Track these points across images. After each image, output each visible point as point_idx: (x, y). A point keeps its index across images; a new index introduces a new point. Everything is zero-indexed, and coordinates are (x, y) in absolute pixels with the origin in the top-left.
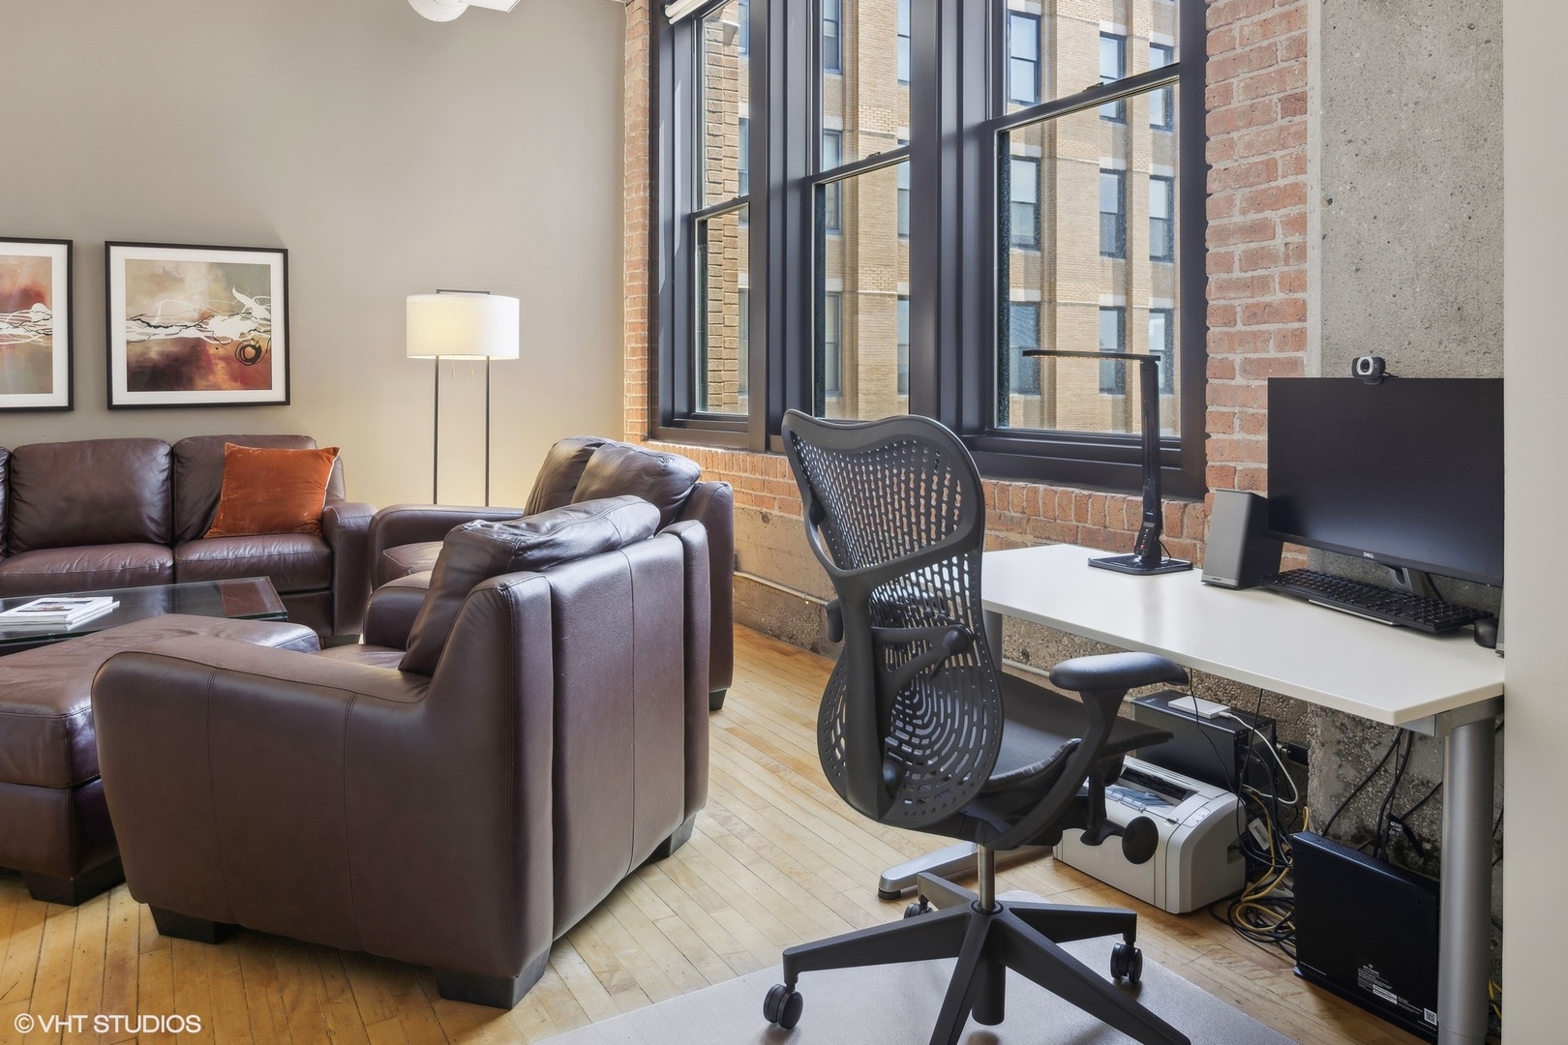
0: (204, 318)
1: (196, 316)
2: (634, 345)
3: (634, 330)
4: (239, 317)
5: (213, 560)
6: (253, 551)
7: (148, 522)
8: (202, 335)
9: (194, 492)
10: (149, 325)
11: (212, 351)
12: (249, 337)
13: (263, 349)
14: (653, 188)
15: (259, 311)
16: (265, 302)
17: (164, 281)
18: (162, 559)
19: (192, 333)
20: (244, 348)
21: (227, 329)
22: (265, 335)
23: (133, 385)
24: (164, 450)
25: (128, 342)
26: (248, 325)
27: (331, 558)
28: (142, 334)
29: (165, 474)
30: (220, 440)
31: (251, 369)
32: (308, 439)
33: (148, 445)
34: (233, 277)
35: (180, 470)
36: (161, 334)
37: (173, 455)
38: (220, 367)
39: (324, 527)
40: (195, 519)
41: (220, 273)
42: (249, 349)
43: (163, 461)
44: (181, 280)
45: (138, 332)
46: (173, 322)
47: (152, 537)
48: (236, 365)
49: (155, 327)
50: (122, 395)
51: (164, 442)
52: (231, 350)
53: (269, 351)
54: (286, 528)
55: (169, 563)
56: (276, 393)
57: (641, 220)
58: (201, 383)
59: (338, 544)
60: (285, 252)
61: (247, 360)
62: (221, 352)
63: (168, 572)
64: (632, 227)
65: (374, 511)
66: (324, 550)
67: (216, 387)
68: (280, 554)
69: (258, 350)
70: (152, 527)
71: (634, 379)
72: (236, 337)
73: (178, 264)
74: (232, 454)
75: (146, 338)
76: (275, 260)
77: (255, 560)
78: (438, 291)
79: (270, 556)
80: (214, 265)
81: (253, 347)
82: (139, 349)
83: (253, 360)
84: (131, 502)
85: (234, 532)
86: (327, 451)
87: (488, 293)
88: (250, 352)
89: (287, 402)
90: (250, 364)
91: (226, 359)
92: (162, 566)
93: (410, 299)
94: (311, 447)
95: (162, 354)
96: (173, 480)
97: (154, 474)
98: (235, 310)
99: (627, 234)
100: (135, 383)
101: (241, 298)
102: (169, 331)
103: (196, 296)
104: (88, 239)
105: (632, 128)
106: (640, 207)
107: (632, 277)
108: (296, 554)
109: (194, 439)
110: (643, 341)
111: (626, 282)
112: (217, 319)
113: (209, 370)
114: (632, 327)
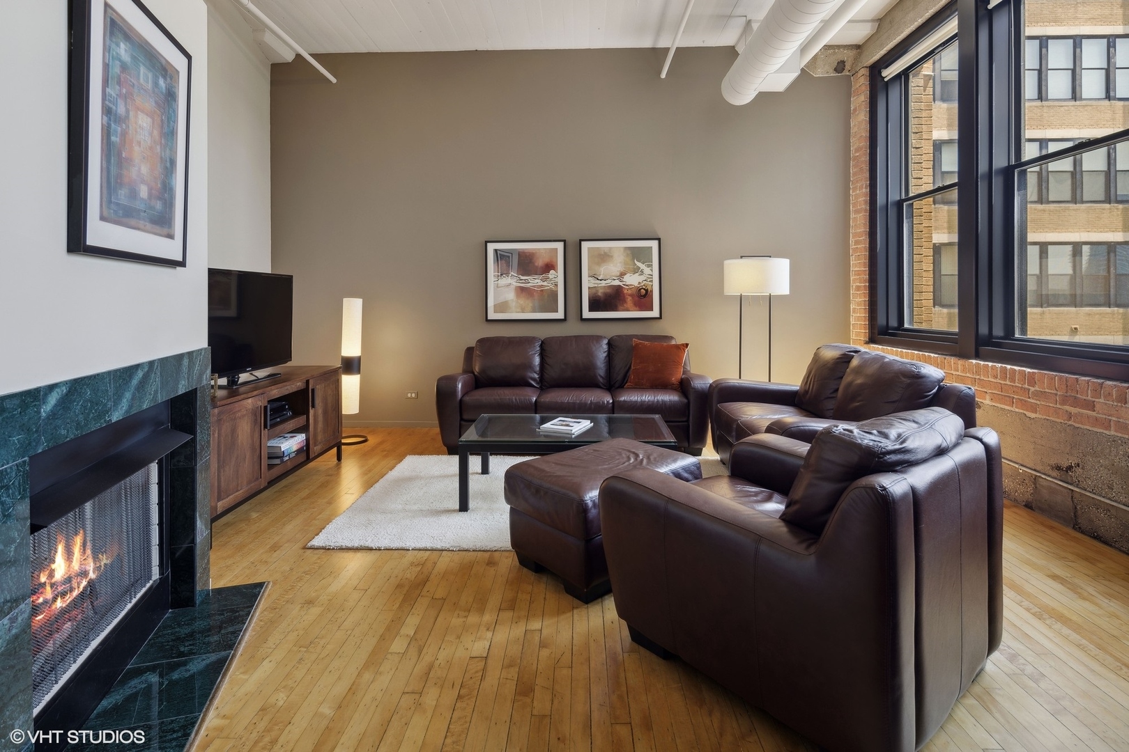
0: (622, 274)
1: (618, 274)
2: (858, 284)
3: (859, 275)
4: (638, 274)
5: (631, 401)
6: (649, 398)
7: (599, 377)
8: (621, 284)
9: (619, 363)
10: (598, 279)
11: (625, 291)
12: (642, 284)
13: (649, 290)
14: (872, 186)
15: (647, 271)
16: (650, 266)
17: (604, 257)
18: (608, 399)
19: (617, 283)
20: (640, 290)
21: (632, 280)
22: (650, 283)
23: (591, 309)
24: (605, 341)
25: (589, 288)
26: (641, 278)
27: (688, 404)
28: (595, 284)
29: (606, 353)
30: (631, 337)
31: (643, 300)
32: (671, 338)
33: (598, 338)
34: (635, 254)
35: (613, 352)
36: (603, 283)
37: (609, 344)
38: (629, 299)
39: (684, 386)
40: (620, 377)
41: (629, 252)
42: (642, 290)
43: (605, 347)
44: (612, 256)
45: (593, 283)
46: (608, 277)
47: (601, 384)
48: (637, 298)
49: (601, 280)
50: (587, 314)
51: (605, 337)
52: (634, 291)
53: (652, 291)
54: (663, 386)
55: (611, 401)
56: (655, 313)
57: (863, 206)
58: (621, 308)
59: (692, 398)
60: (659, 240)
61: (641, 296)
62: (630, 292)
63: (610, 405)
64: (857, 212)
65: (711, 382)
66: (685, 401)
67: (628, 310)
68: (662, 401)
69: (647, 291)
70: (601, 380)
71: (859, 304)
72: (636, 285)
73: (610, 248)
74: (637, 345)
75: (597, 286)
76: (654, 244)
77: (650, 403)
78: (742, 257)
79: (658, 401)
80: (627, 248)
81: (644, 289)
82: (594, 291)
83: (645, 296)
84: (591, 367)
85: (640, 387)
86: (683, 345)
87: (770, 257)
88: (643, 292)
89: (661, 318)
90: (643, 298)
91: (631, 295)
92: (608, 402)
93: (727, 262)
94: (673, 342)
95: (603, 293)
96: (610, 356)
97: (601, 353)
98: (636, 270)
99: (852, 216)
100: (593, 308)
101: (639, 264)
102: (607, 282)
103: (618, 264)
104: (572, 238)
105: (857, 150)
106: (863, 199)
107: (857, 243)
108: (670, 401)
109: (619, 336)
110: (865, 282)
111: (852, 246)
112: (628, 275)
113: (624, 301)
114: (856, 273)
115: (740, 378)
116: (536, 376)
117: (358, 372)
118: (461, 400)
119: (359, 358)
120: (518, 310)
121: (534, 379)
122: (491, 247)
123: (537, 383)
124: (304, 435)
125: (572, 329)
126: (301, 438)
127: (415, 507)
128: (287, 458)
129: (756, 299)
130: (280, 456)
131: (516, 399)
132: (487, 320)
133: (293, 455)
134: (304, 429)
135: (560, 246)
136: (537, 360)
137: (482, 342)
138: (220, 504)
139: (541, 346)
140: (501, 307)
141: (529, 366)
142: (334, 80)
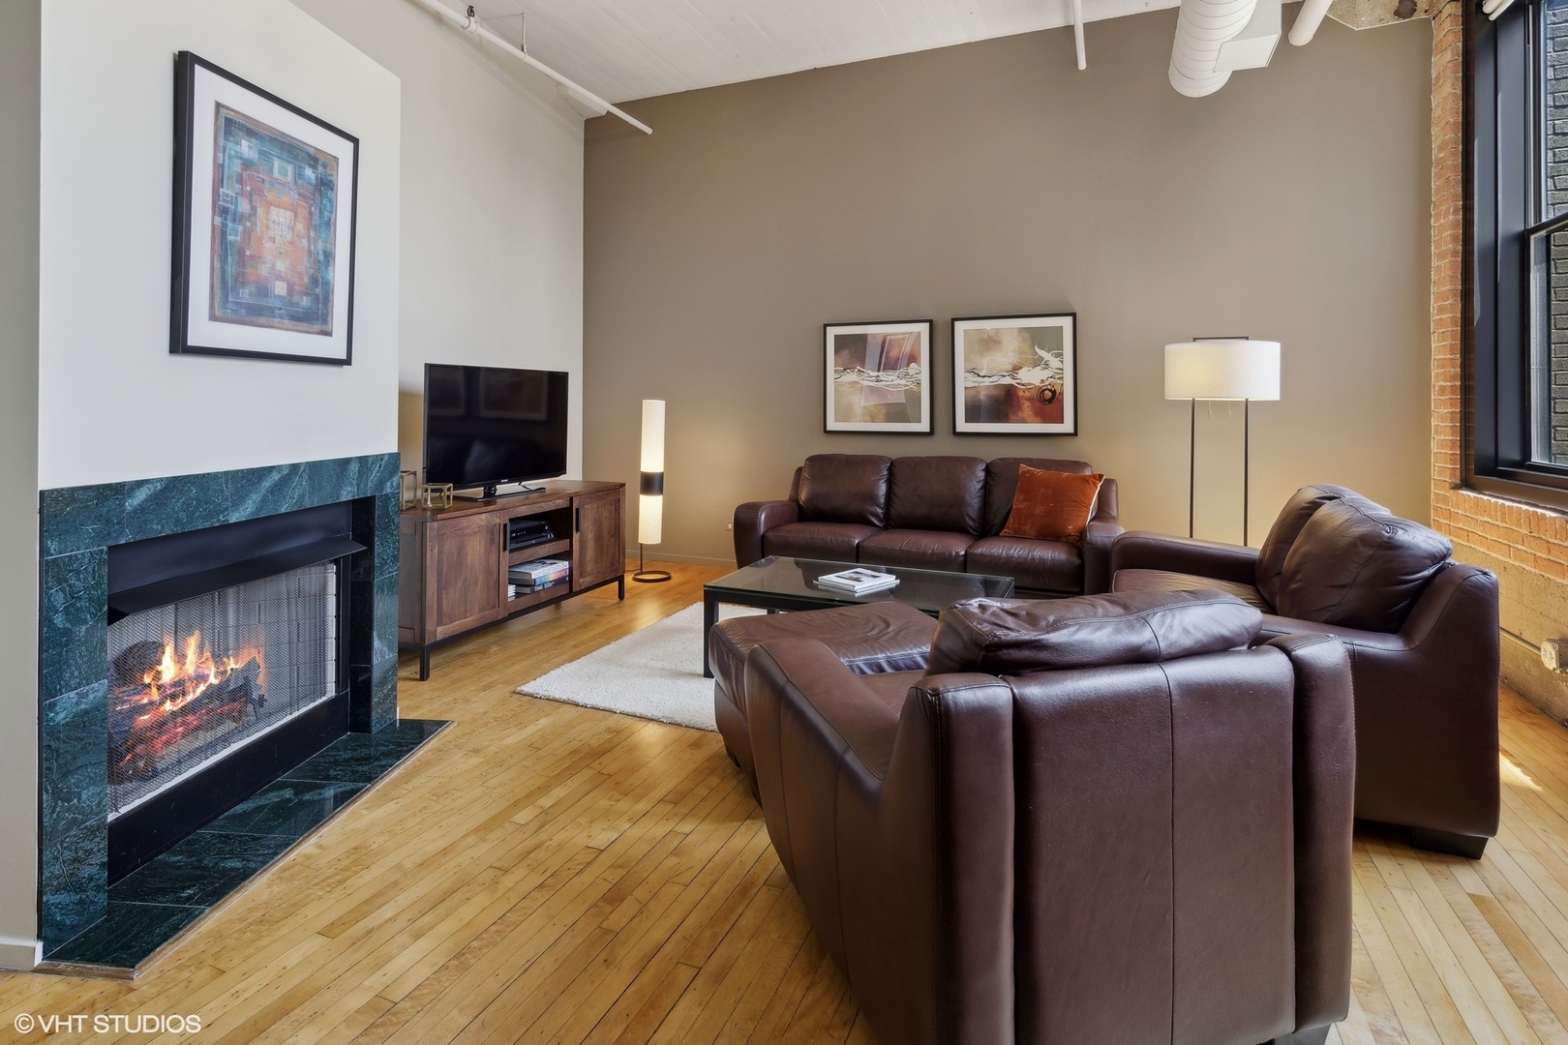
0: (1016, 369)
1: (1010, 368)
2: (1442, 383)
3: (1443, 366)
4: (1039, 367)
5: (992, 556)
7: (967, 518)
8: (1014, 382)
9: (998, 498)
10: (979, 376)
11: (1021, 394)
12: (1047, 383)
13: (1058, 393)
14: (1467, 209)
15: (1054, 362)
16: (1060, 355)
17: (990, 343)
18: (961, 548)
19: (1008, 381)
20: (1044, 391)
21: (1032, 377)
22: (1060, 382)
23: (967, 419)
24: (982, 467)
25: (966, 388)
26: (1047, 373)
27: (1081, 568)
28: (974, 382)
29: (981, 484)
30: (1018, 461)
31: (1048, 407)
32: (1085, 465)
33: (971, 462)
34: (1037, 338)
35: (991, 482)
36: (987, 382)
37: (988, 470)
38: (1027, 405)
40: (998, 520)
41: (1026, 335)
42: (1047, 392)
43: (981, 475)
44: (1000, 342)
45: (972, 381)
46: (995, 373)
48: (1038, 404)
49: (983, 377)
50: (962, 426)
51: (982, 460)
52: (1034, 393)
53: (1062, 394)
54: (1049, 534)
55: (963, 553)
56: (1067, 426)
57: (1450, 246)
58: (1013, 417)
59: (1088, 558)
60: (1074, 315)
61: (1045, 401)
62: (1027, 394)
64: (1441, 256)
66: (1077, 561)
67: (1024, 421)
68: (1040, 559)
69: (1054, 393)
70: (971, 523)
71: (1443, 419)
72: (1038, 383)
73: (998, 331)
74: (1024, 473)
75: (977, 385)
76: (1066, 323)
78: (1195, 339)
79: (1033, 558)
80: (1022, 330)
81: (1050, 390)
82: (972, 392)
83: (1050, 401)
84: (959, 502)
85: (1019, 536)
86: (1094, 476)
87: (1247, 338)
88: (1048, 394)
89: (1075, 434)
90: (1048, 403)
91: (1030, 399)
92: (957, 553)
93: (1169, 348)
95: (987, 396)
96: (987, 488)
97: (975, 484)
98: (1037, 362)
99: (1434, 263)
100: (973, 415)
101: (1042, 353)
102: (992, 379)
103: (1010, 354)
104: (942, 317)
105: (1441, 148)
106: (1449, 233)
107: (1441, 310)
108: (1053, 560)
109: (1002, 459)
110: (1453, 378)
111: (1435, 317)
112: (1025, 369)
113: (1019, 408)
114: (1440, 363)
115: (1191, 536)
116: (879, 511)
117: (661, 491)
118: (763, 536)
119: (661, 475)
120: (867, 418)
121: (876, 516)
122: (832, 332)
123: (880, 521)
124: (567, 563)
125: (942, 447)
126: (562, 566)
127: (659, 665)
128: (541, 588)
129: (1221, 407)
130: (531, 584)
131: (831, 540)
132: (826, 431)
133: (550, 585)
134: (566, 555)
135: (924, 328)
136: (883, 488)
137: (814, 461)
138: (440, 629)
139: (890, 469)
140: (844, 414)
141: (872, 498)
142: (649, 131)
